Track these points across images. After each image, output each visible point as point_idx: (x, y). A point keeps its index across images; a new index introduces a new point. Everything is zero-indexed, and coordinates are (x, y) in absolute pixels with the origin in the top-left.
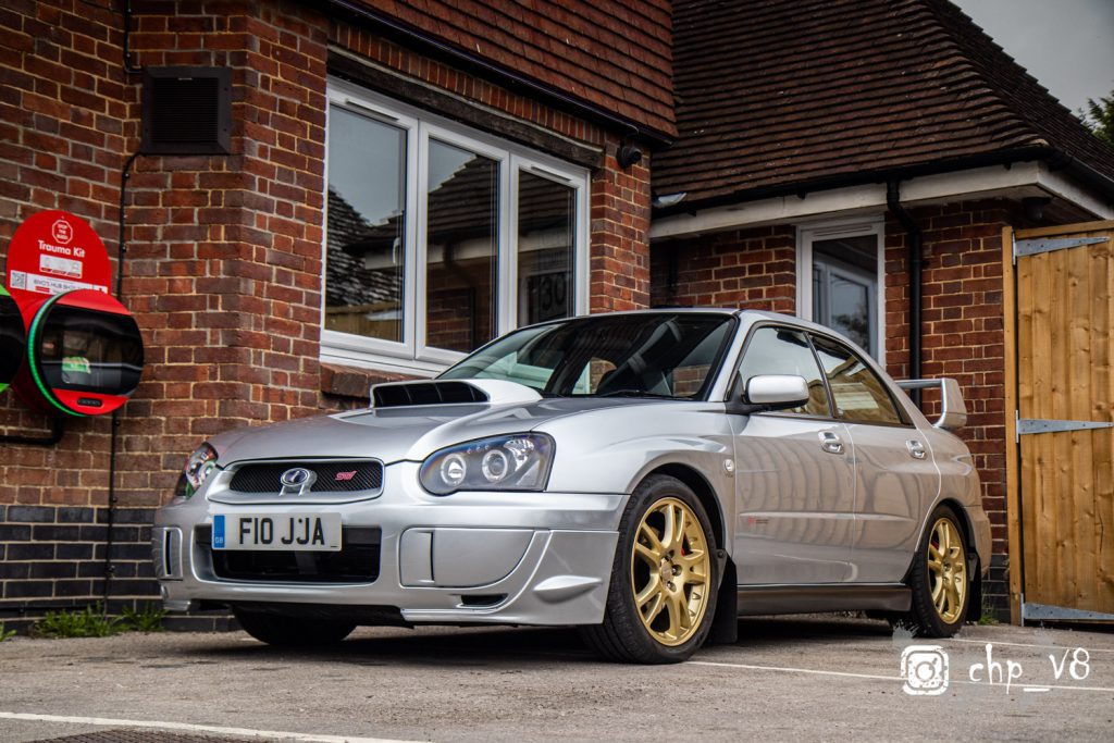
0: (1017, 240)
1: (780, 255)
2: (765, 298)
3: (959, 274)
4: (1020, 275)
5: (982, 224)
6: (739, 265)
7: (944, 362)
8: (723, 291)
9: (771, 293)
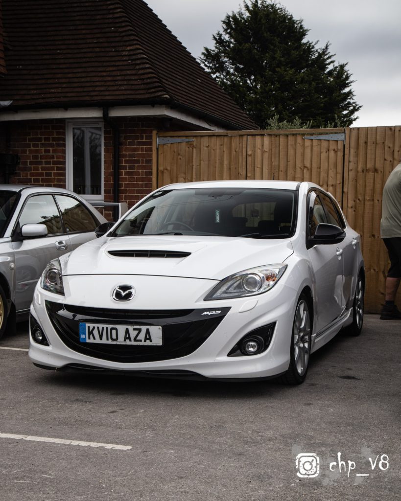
0: (158, 137)
1: (58, 133)
2: (51, 153)
3: (135, 150)
4: (160, 153)
5: (144, 128)
6: (39, 136)
7: (128, 189)
8: (32, 148)
9: (54, 151)
